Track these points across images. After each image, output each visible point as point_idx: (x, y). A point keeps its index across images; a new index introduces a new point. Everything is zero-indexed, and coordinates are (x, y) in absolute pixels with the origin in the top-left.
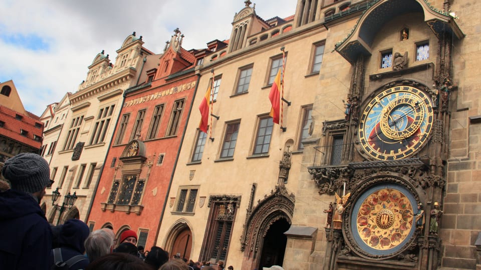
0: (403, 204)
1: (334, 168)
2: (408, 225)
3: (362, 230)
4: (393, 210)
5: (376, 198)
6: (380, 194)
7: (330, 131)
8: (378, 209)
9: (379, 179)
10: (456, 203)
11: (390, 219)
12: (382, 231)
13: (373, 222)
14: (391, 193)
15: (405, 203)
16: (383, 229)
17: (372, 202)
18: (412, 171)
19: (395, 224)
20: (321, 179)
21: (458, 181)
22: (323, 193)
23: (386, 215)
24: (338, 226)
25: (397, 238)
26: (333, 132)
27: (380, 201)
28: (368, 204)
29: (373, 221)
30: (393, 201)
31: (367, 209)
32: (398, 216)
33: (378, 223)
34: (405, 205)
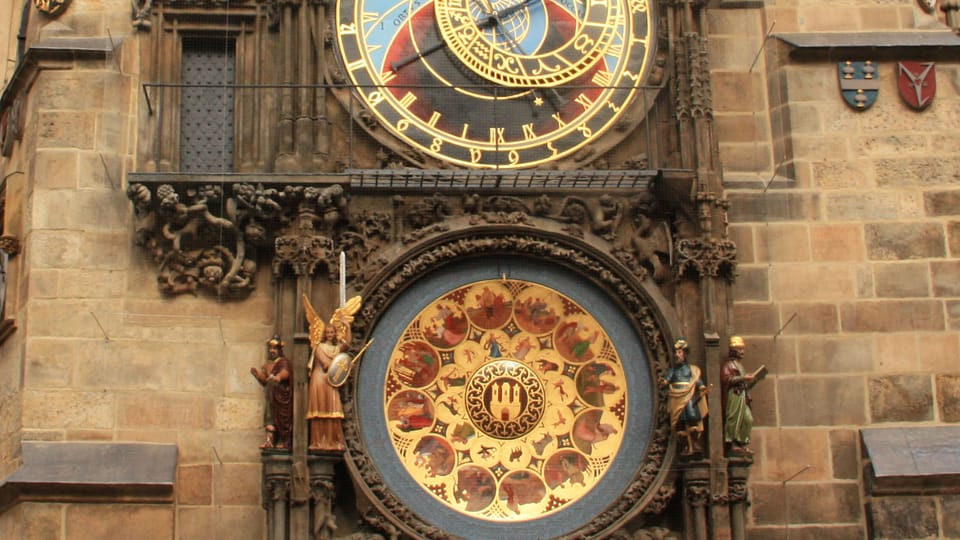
0: (579, 342)
1: (280, 186)
2: (608, 419)
3: (414, 445)
4: (537, 366)
5: (458, 314)
6: (472, 302)
7: (169, 11)
8: (470, 359)
9: (478, 243)
10: (770, 337)
11: (530, 400)
12: (502, 450)
13: (454, 412)
14: (523, 298)
15: (584, 336)
16: (504, 437)
17: (440, 331)
18: (607, 216)
19: (549, 416)
20: (191, 228)
21: (767, 258)
22: (189, 292)
23: (512, 382)
24: (336, 439)
25: (571, 469)
26: (182, 19)
27: (473, 329)
28: (426, 341)
29: (456, 408)
30: (530, 330)
31: (421, 359)
32: (559, 385)
33: (480, 417)
34: (587, 343)
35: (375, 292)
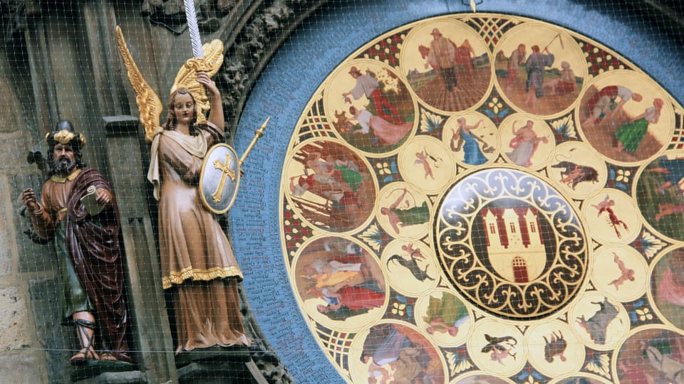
0: (627, 123)
3: (358, 345)
4: (556, 174)
5: (391, 85)
6: (412, 59)
11: (560, 240)
12: (526, 340)
13: (421, 276)
14: (508, 45)
15: (634, 110)
16: (526, 316)
17: (364, 120)
19: (600, 268)
23: (521, 209)
27: (425, 113)
28: (340, 140)
29: (421, 265)
30: (529, 108)
31: (337, 176)
32: (605, 207)
33: (472, 279)
34: (643, 122)
35: (242, 37)
